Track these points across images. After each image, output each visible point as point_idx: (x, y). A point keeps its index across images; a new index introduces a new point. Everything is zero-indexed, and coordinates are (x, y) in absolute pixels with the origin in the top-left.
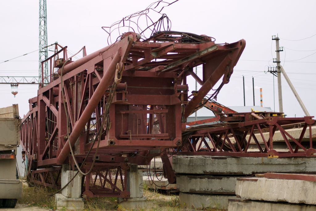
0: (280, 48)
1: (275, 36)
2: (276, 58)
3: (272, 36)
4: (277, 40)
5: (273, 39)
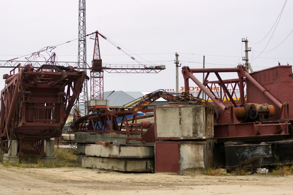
0: (249, 48)
1: (244, 39)
2: (245, 56)
3: (242, 39)
4: (246, 42)
5: (242, 41)
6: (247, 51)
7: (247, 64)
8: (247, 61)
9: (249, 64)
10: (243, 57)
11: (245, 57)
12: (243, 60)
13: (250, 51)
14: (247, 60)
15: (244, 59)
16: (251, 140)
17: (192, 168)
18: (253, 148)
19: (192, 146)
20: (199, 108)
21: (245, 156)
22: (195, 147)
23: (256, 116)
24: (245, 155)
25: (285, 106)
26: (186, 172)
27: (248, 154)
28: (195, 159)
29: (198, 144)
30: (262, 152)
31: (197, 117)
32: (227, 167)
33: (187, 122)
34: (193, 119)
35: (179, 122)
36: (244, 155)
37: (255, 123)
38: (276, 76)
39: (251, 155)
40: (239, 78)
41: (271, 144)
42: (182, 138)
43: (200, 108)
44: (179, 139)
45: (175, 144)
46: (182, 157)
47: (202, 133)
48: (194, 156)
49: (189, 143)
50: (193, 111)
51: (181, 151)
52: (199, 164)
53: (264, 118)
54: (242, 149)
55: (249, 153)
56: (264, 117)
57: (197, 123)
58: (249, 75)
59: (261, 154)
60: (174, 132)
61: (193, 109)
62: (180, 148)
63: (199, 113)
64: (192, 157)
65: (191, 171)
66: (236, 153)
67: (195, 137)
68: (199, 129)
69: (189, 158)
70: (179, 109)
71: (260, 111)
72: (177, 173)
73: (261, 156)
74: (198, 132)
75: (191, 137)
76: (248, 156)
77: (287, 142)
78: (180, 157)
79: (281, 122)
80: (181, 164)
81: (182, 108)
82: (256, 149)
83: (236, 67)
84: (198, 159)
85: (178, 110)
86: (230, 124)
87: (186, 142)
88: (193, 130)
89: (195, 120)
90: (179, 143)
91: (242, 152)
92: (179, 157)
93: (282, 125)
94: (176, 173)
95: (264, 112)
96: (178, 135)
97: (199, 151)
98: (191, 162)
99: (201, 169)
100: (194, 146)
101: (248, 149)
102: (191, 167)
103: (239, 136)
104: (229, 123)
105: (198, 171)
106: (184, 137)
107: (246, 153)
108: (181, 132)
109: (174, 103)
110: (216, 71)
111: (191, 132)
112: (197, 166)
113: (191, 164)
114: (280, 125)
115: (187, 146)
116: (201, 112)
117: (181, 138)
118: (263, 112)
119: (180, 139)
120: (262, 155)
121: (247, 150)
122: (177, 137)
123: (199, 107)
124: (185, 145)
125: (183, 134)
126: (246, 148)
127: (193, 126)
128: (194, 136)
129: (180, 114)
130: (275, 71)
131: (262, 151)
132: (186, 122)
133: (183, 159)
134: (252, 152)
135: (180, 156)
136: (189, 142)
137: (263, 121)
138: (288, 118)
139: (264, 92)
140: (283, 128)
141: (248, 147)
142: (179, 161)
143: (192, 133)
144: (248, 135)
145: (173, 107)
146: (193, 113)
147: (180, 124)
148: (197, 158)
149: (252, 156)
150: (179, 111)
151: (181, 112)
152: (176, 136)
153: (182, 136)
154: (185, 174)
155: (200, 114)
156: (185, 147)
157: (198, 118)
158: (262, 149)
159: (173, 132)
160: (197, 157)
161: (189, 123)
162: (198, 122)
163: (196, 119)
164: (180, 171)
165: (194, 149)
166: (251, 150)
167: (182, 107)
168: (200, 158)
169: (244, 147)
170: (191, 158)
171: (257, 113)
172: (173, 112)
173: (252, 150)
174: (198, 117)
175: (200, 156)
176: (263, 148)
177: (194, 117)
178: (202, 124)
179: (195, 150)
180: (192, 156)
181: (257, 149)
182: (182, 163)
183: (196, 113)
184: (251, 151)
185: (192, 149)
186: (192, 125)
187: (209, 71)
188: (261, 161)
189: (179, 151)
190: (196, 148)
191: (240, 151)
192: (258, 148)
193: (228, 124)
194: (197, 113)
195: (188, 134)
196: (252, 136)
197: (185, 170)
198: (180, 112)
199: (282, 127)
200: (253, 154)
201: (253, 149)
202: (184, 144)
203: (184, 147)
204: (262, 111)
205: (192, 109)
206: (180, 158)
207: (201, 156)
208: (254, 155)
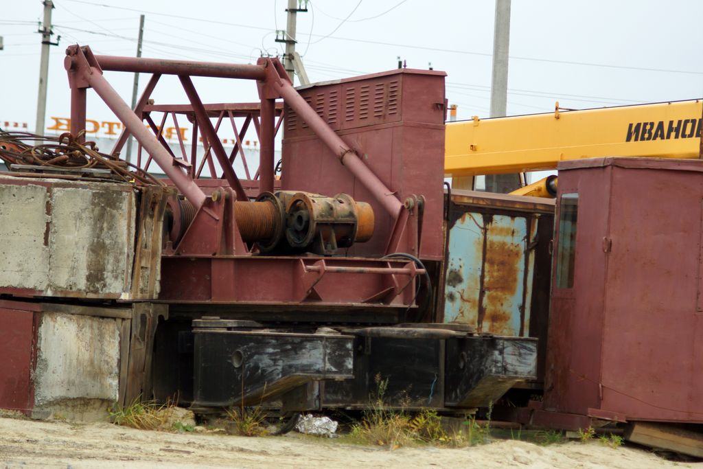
2: (285, 29)
6: (292, 11)
7: (290, 57)
8: (292, 47)
9: (296, 57)
10: (278, 32)
11: (283, 32)
12: (277, 40)
13: (306, 10)
14: (291, 43)
15: (280, 38)
16: (286, 318)
17: (74, 399)
18: (292, 343)
19: (81, 322)
20: (117, 192)
21: (260, 371)
22: (91, 327)
23: (310, 235)
24: (261, 365)
25: (413, 209)
26: (53, 411)
27: (272, 362)
28: (89, 369)
29: (103, 317)
30: (321, 361)
31: (105, 225)
32: (198, 403)
33: (71, 237)
34: (94, 230)
35: (43, 236)
36: (256, 367)
37: (304, 260)
38: (387, 106)
39: (283, 369)
40: (259, 101)
41: (354, 337)
42: (49, 293)
43: (119, 193)
44: (37, 294)
45: (23, 312)
46: (43, 357)
47: (120, 279)
48: (87, 356)
49: (73, 312)
50: (93, 204)
51: (43, 336)
52: (102, 385)
53: (336, 246)
54: (252, 347)
55: (275, 361)
56: (335, 241)
57: (104, 243)
58: (297, 94)
59: (318, 367)
60: (21, 271)
61: (94, 195)
62: (41, 326)
63: (115, 211)
64: (77, 359)
65: (69, 409)
66: (230, 358)
67: (96, 292)
68: (109, 267)
69: (68, 361)
70: (48, 192)
71: (325, 219)
72: (23, 411)
73: (317, 375)
74: (108, 275)
75: (79, 290)
76: (270, 370)
77: (408, 331)
78: (36, 358)
79: (394, 265)
80: (37, 383)
81: (55, 189)
82: (301, 348)
83: (254, 63)
84: (98, 371)
85: (41, 193)
86: (217, 256)
87: (63, 306)
88: (89, 267)
89: (98, 231)
90: (37, 307)
91: (251, 356)
92: (33, 356)
93: (396, 273)
94: (19, 413)
95: (338, 224)
96: (35, 279)
97: (106, 343)
98: (73, 377)
99: (106, 404)
100: (89, 322)
101: (274, 347)
102: (73, 394)
103: (245, 299)
104: (215, 254)
105: (95, 412)
106: (56, 289)
107: (265, 361)
108: (48, 271)
109: (31, 170)
110: (185, 72)
111: (84, 272)
112: (94, 392)
113: (73, 384)
114: (389, 274)
115: (65, 319)
116: (121, 208)
117: (47, 291)
118: (334, 225)
119: (43, 294)
120: (318, 371)
121: (271, 350)
122: (31, 287)
123: (115, 189)
124: (59, 318)
125: (53, 279)
126: (267, 344)
127: (90, 252)
128: (91, 289)
129: (49, 208)
130: (387, 86)
131: (322, 357)
132: (66, 237)
133: (46, 366)
134: (287, 356)
135: (35, 354)
136: (73, 306)
137: (331, 256)
138: (417, 253)
139: (343, 155)
140: (397, 286)
141: (274, 341)
142: (32, 371)
143: (84, 277)
144: (275, 299)
145: (26, 183)
146: (93, 210)
147: (46, 243)
148: (96, 367)
149: (284, 372)
150: (46, 196)
151: (52, 202)
152: (29, 284)
153: (49, 286)
154: (51, 418)
155: (117, 215)
156: (56, 325)
157: (110, 228)
158: (321, 350)
159: (17, 269)
160: (96, 362)
161: (76, 244)
162: (108, 242)
163: (102, 229)
164: (32, 405)
165: (87, 332)
166: (282, 351)
167: (57, 185)
168: (106, 366)
169: (260, 337)
170: (75, 362)
171: (313, 226)
172: (24, 198)
173: (287, 351)
174: (109, 223)
175: (106, 359)
176: (325, 347)
177: (96, 224)
178: (122, 249)
179: (91, 338)
180: (80, 357)
181: (305, 348)
182: (42, 380)
183: (103, 209)
184: (285, 353)
185: (80, 335)
186: (86, 249)
187: (158, 70)
188: (313, 390)
189: (36, 336)
190: (96, 331)
191: (245, 351)
192: (308, 345)
193: (210, 255)
194: (108, 209)
195: (72, 278)
196: (291, 303)
197: (50, 404)
198: (48, 202)
199: (396, 282)
200: (290, 366)
201: (289, 347)
202: (53, 312)
203: (52, 323)
204: (332, 219)
205: (90, 193)
206: (35, 363)
207: (109, 360)
208: (294, 370)
